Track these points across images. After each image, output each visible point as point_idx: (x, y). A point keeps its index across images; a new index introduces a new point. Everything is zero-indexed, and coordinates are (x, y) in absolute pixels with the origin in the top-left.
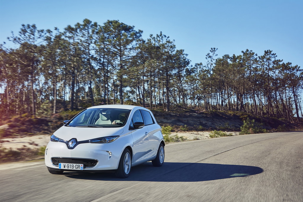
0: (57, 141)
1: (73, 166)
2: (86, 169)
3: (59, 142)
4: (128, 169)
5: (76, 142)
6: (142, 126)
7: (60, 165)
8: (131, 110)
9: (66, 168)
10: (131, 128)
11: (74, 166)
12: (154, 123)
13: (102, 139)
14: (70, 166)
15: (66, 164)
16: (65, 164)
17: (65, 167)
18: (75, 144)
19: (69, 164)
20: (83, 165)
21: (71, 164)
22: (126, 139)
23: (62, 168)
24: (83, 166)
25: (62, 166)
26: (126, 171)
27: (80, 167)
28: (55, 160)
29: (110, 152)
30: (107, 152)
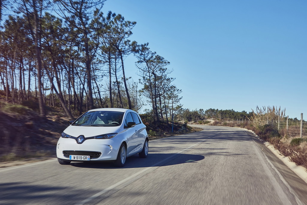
0: (68, 138)
1: (81, 157)
2: (91, 160)
3: (69, 138)
4: (124, 159)
5: (83, 138)
6: (134, 125)
7: (71, 156)
8: (124, 112)
9: (76, 159)
10: (125, 127)
11: (83, 157)
12: (140, 123)
13: (104, 136)
14: (79, 157)
15: (76, 156)
16: (74, 156)
17: (74, 158)
18: (83, 139)
19: (78, 156)
20: (89, 156)
21: (80, 156)
22: (122, 136)
23: (72, 159)
24: (89, 158)
25: (72, 157)
26: (123, 161)
27: (87, 158)
28: (66, 153)
29: (110, 146)
30: (108, 146)
